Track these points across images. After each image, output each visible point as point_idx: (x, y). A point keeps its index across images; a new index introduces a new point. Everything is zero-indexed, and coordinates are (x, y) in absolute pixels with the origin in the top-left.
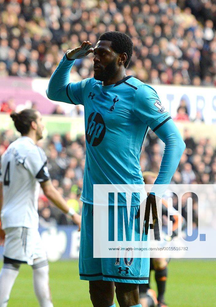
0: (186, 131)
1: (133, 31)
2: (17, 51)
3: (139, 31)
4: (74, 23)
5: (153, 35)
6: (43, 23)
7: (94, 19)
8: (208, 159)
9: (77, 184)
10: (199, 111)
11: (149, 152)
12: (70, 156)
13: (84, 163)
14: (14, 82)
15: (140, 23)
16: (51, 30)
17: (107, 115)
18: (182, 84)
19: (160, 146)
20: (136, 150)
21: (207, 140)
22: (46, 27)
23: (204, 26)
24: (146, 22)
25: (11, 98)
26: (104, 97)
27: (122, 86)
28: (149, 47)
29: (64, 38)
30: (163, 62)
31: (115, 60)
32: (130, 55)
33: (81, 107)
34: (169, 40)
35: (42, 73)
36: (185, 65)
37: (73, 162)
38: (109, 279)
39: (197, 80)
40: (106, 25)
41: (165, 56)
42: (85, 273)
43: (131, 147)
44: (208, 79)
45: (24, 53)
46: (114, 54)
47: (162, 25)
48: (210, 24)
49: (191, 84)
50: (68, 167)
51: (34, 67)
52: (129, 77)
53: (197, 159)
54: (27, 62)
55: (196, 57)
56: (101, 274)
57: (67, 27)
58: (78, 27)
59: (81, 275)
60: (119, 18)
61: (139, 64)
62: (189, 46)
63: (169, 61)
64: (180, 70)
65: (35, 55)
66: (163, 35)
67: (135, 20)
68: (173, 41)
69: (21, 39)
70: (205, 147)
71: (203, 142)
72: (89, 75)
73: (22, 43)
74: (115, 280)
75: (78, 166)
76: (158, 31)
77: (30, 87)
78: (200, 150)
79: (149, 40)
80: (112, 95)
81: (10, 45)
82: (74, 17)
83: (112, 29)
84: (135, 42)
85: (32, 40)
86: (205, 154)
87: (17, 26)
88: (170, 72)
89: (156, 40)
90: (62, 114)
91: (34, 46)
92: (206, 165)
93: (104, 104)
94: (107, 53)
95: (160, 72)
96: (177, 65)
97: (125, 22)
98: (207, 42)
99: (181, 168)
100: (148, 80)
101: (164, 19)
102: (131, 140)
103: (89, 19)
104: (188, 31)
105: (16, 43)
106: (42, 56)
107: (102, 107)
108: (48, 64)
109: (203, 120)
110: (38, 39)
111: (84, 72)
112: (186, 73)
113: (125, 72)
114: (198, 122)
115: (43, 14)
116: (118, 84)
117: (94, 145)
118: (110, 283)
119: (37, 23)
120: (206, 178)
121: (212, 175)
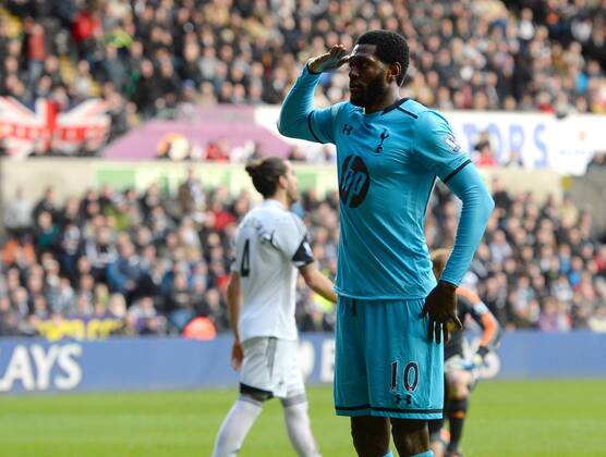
0: (495, 180)
1: (408, 28)
2: (230, 65)
3: (418, 29)
4: (316, 18)
5: (440, 34)
6: (270, 20)
7: (348, 12)
8: (530, 224)
9: (329, 268)
10: (515, 149)
11: (439, 215)
12: (316, 224)
13: (338, 235)
14: (226, 112)
15: (419, 16)
16: (282, 30)
17: (371, 159)
18: (488, 108)
19: (455, 207)
20: (418, 212)
21: (529, 195)
22: (274, 26)
23: (519, 17)
24: (428, 13)
25: (222, 137)
26: (366, 130)
27: (394, 114)
28: (435, 53)
29: (301, 43)
30: (457, 74)
31: (382, 73)
32: (404, 66)
33: (332, 148)
34: (465, 41)
35: (270, 98)
36: (491, 78)
37: (321, 234)
38: (382, 414)
39: (510, 102)
40: (367, 21)
41: (460, 66)
42: (344, 404)
43: (409, 208)
44: (527, 100)
45: (240, 68)
46: (381, 65)
47: (453, 18)
48: (527, 14)
49: (501, 107)
50: (313, 242)
51: (257, 88)
52: (404, 100)
53: (514, 224)
54: (245, 82)
55: (508, 67)
56: (368, 406)
57: (306, 25)
58: (323, 25)
59: (337, 408)
60: (387, 9)
61: (418, 79)
62: (497, 50)
63: (467, 73)
64: (483, 87)
65: (257, 70)
66: (456, 33)
67: (411, 12)
68: (471, 41)
69: (235, 45)
70: (525, 204)
71: (522, 197)
72: (343, 98)
73: (237, 52)
74: (391, 415)
75: (330, 239)
76: (447, 27)
77: (251, 119)
78: (518, 209)
79: (434, 43)
80: (379, 128)
81: (219, 56)
82: (317, 9)
83: (375, 27)
84: (413, 46)
85: (253, 46)
86: (525, 215)
87: (229, 26)
88: (468, 91)
89: (445, 42)
90: (302, 159)
91: (256, 57)
92: (528, 232)
93: (367, 142)
94: (370, 63)
95: (453, 91)
96: (479, 79)
97: (395, 15)
98: (525, 43)
99: (488, 239)
100: (434, 104)
101: (457, 8)
102: (409, 197)
103: (339, 12)
104: (494, 27)
105: (227, 52)
106: (269, 71)
107: (364, 146)
108: (278, 84)
109: (521, 163)
110: (261, 45)
111: (335, 93)
112: (493, 93)
113: (398, 92)
114: (514, 167)
115: (269, 6)
116: (387, 110)
117: (351, 206)
118: (383, 420)
119: (260, 20)
120: (528, 253)
121: (537, 248)
